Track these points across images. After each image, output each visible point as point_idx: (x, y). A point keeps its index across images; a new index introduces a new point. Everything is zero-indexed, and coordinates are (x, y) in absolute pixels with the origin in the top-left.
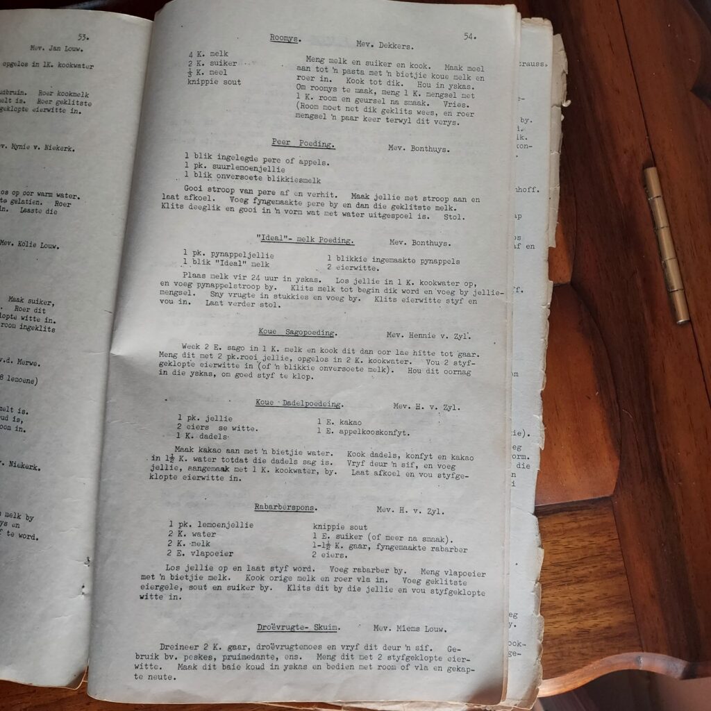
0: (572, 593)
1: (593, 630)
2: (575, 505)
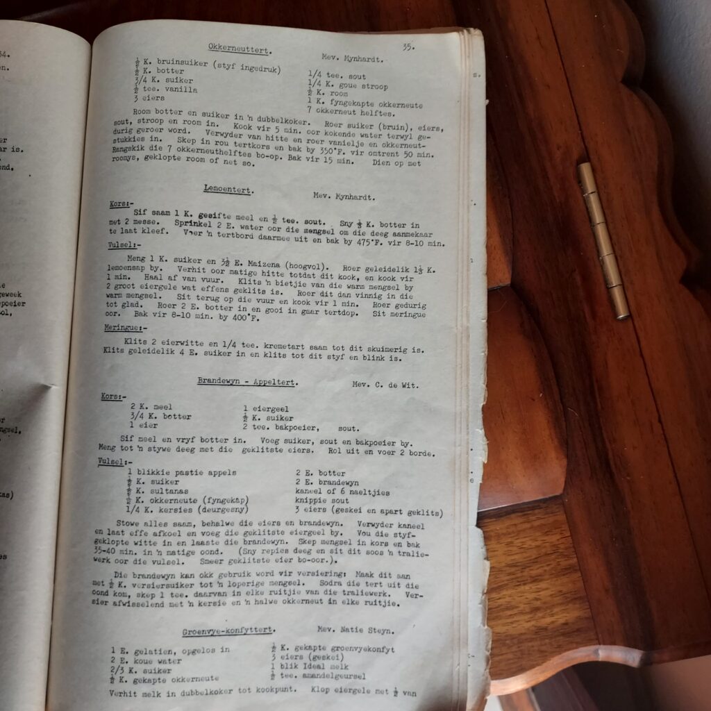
0: (528, 593)
1: (550, 627)
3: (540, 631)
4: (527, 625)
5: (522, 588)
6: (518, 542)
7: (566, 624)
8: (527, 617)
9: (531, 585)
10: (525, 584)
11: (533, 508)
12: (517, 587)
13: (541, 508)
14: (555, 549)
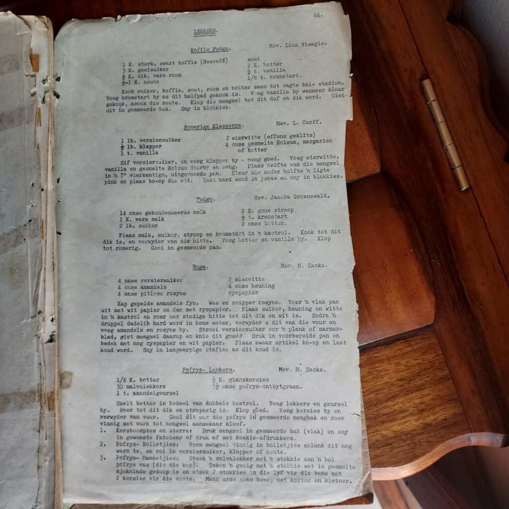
0: (415, 399)
1: (434, 423)
2: (408, 334)
3: (426, 427)
4: (417, 423)
5: (410, 395)
6: (403, 362)
7: (445, 419)
8: (416, 417)
9: (416, 393)
10: (412, 393)
11: (413, 336)
12: (406, 396)
13: (419, 335)
14: (431, 364)
